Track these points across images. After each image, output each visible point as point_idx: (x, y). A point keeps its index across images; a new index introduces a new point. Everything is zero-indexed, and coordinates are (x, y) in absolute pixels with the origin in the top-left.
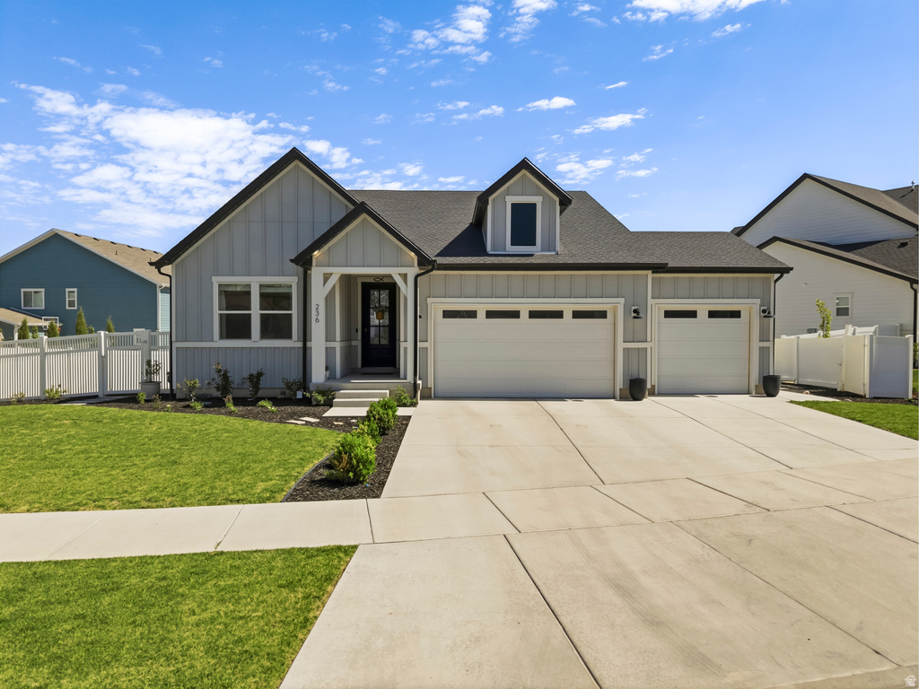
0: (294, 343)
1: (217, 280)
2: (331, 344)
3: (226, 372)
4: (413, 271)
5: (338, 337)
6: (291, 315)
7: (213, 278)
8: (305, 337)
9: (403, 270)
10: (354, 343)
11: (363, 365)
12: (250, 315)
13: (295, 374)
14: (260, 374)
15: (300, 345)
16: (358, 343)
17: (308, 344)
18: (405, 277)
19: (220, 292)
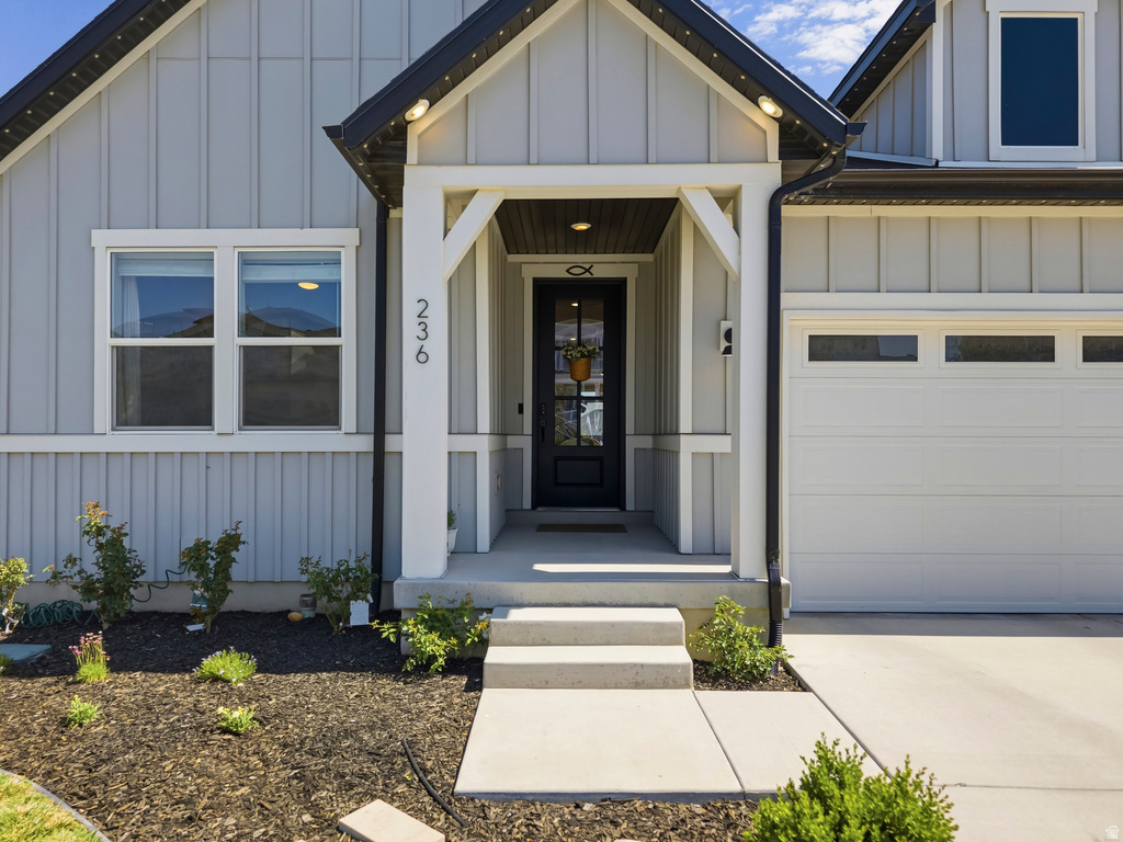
0: (347, 438)
1: (105, 241)
2: (465, 443)
3: (119, 534)
4: (761, 178)
5: (485, 423)
6: (336, 350)
7: (95, 233)
8: (382, 420)
9: (724, 176)
10: (513, 442)
11: (536, 503)
12: (210, 349)
13: (346, 543)
14: (231, 542)
15: (365, 443)
16: (524, 443)
17: (391, 443)
18: (728, 200)
19: (120, 282)
